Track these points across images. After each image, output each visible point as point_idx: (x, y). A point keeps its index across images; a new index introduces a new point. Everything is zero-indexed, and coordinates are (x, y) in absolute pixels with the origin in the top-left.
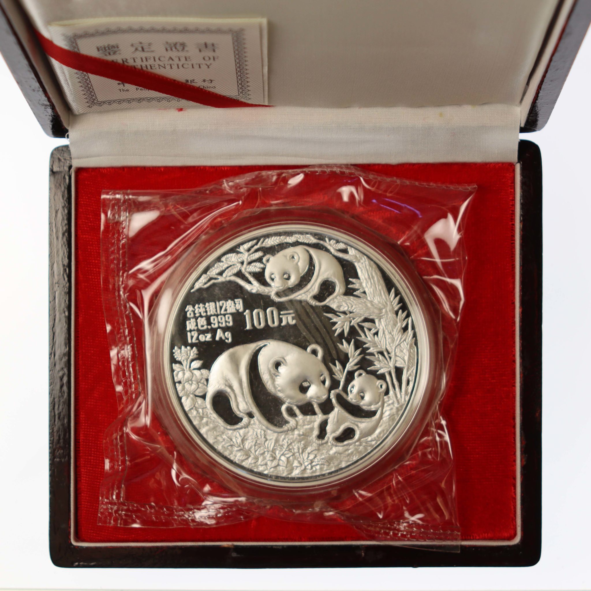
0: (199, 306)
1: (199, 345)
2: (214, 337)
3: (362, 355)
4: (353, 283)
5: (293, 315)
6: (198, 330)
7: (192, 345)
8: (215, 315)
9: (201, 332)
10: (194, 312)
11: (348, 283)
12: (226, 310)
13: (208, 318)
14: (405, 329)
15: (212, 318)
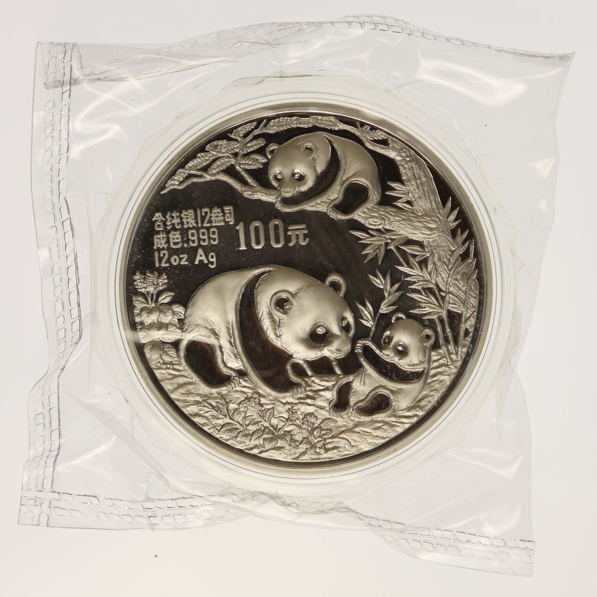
0: (173, 215)
1: (170, 271)
2: (192, 259)
3: (401, 292)
4: (393, 189)
5: (306, 232)
6: (169, 249)
7: (160, 271)
8: (194, 228)
9: (173, 252)
10: (164, 223)
11: (385, 188)
12: (210, 221)
13: (184, 232)
14: (465, 256)
15: (190, 232)
